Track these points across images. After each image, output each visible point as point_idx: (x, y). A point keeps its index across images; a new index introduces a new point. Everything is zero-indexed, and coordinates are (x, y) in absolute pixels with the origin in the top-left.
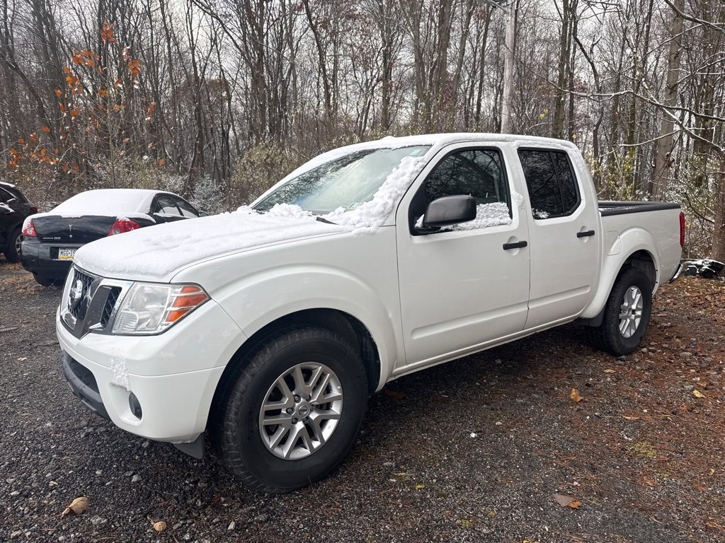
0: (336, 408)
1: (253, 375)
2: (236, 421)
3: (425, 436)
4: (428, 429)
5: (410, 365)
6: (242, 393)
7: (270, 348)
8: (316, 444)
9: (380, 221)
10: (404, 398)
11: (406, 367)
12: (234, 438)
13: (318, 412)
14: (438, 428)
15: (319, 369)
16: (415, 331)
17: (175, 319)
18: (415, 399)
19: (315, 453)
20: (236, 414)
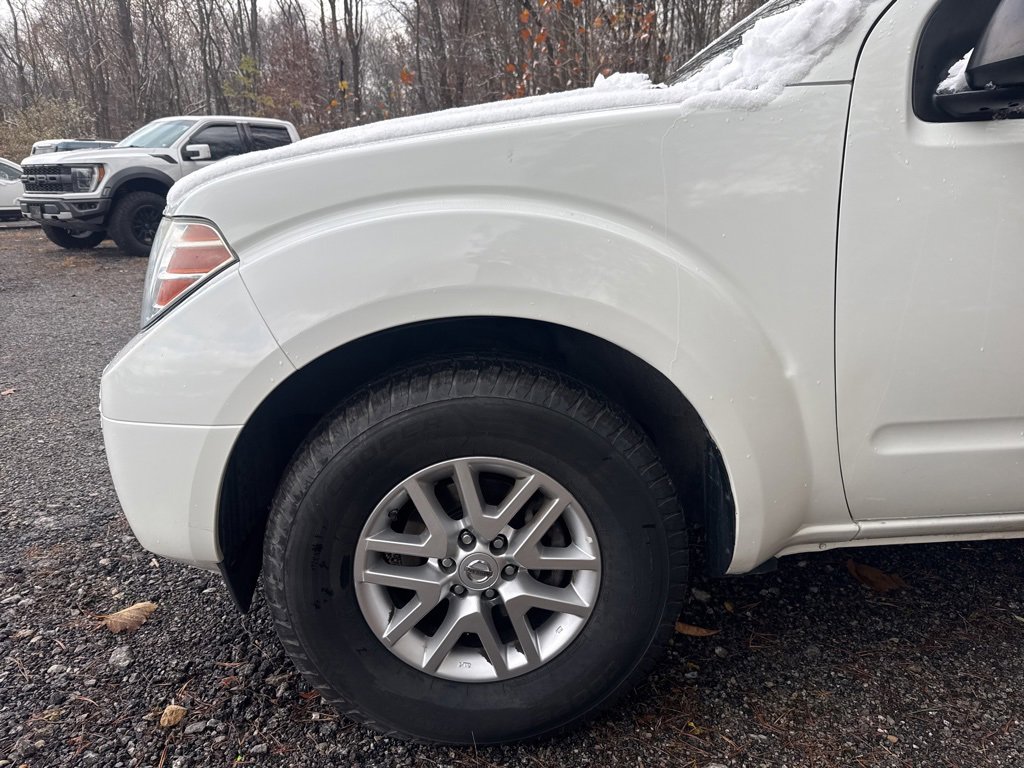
0: (583, 590)
1: (325, 463)
2: (283, 558)
3: (884, 724)
4: (911, 706)
5: (864, 526)
6: (297, 498)
7: (377, 403)
8: (516, 660)
9: (792, 66)
10: (892, 593)
11: (851, 527)
12: (282, 595)
13: (525, 586)
14: (942, 713)
15: (530, 480)
16: (883, 431)
17: (168, 299)
18: (925, 603)
19: (508, 681)
20: (283, 542)
